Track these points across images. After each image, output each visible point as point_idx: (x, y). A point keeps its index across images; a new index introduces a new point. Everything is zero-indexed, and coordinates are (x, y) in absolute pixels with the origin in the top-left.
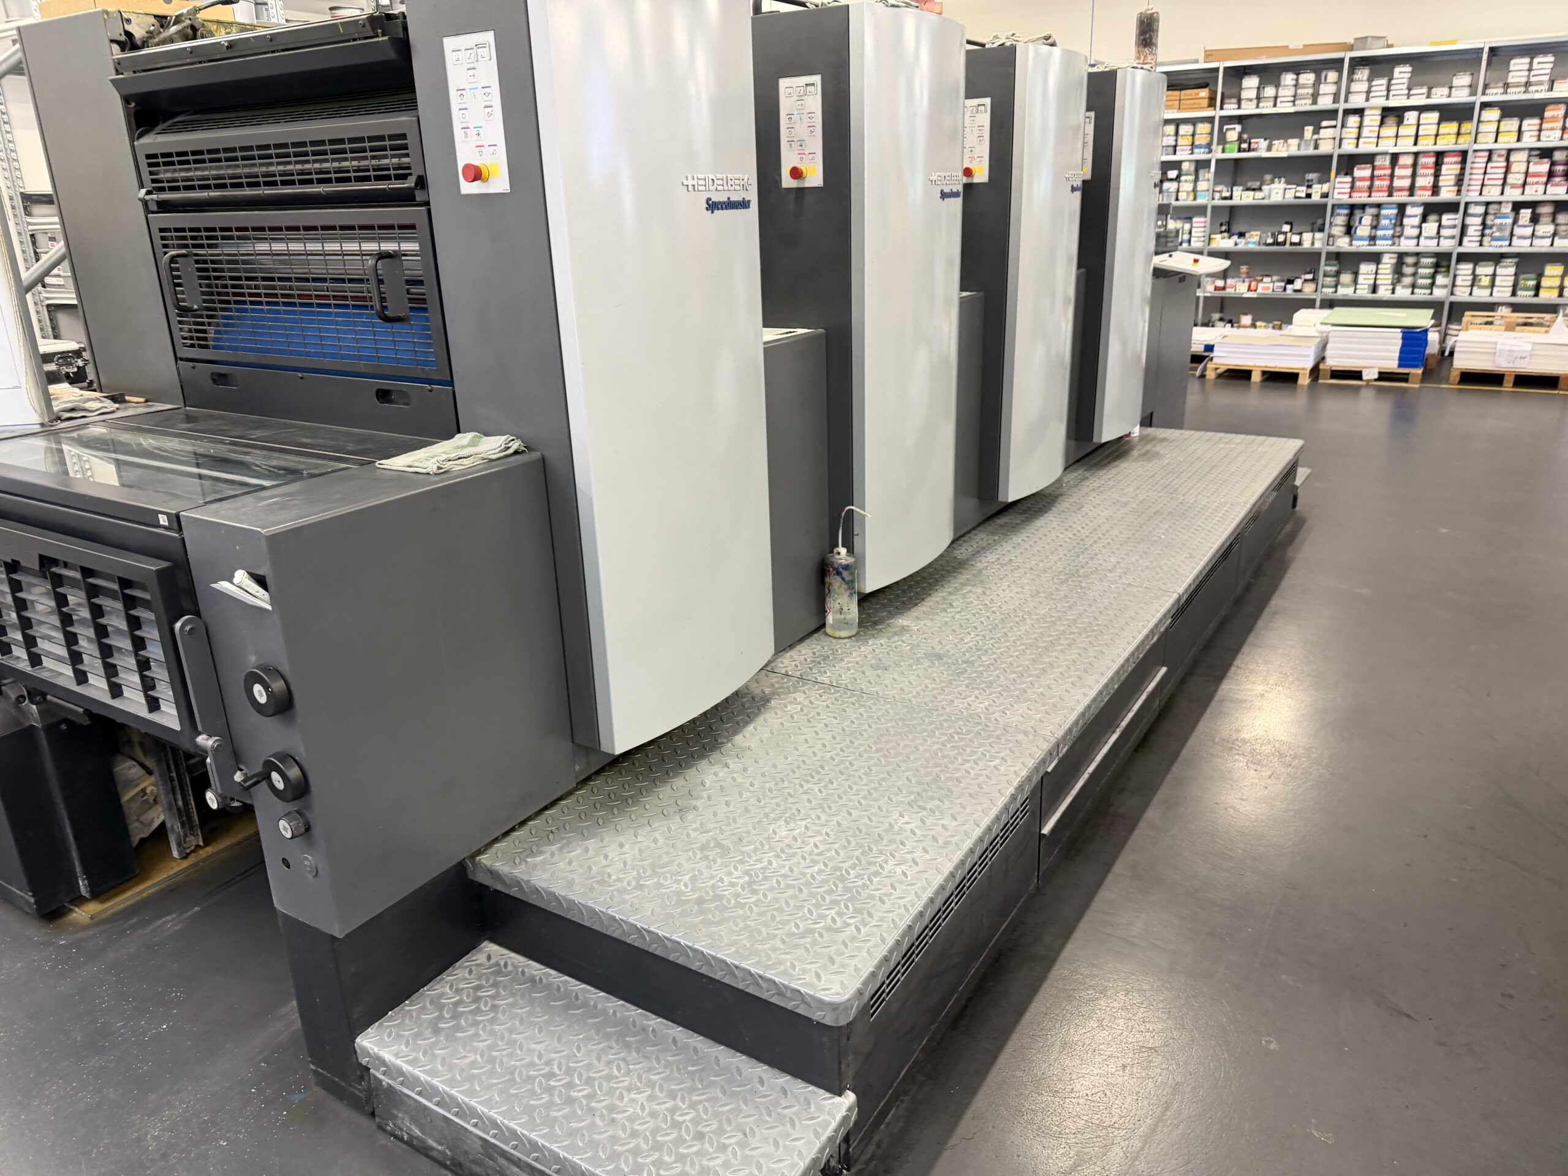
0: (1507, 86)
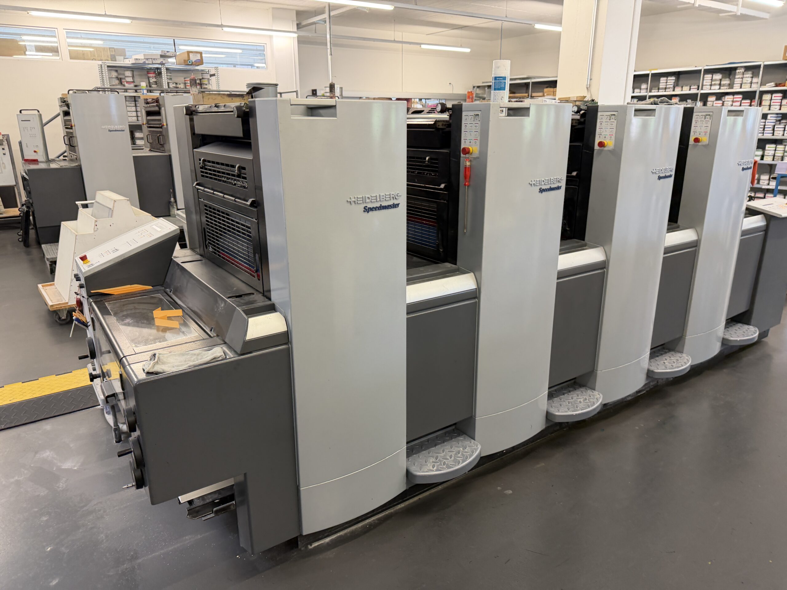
0: (659, 89)
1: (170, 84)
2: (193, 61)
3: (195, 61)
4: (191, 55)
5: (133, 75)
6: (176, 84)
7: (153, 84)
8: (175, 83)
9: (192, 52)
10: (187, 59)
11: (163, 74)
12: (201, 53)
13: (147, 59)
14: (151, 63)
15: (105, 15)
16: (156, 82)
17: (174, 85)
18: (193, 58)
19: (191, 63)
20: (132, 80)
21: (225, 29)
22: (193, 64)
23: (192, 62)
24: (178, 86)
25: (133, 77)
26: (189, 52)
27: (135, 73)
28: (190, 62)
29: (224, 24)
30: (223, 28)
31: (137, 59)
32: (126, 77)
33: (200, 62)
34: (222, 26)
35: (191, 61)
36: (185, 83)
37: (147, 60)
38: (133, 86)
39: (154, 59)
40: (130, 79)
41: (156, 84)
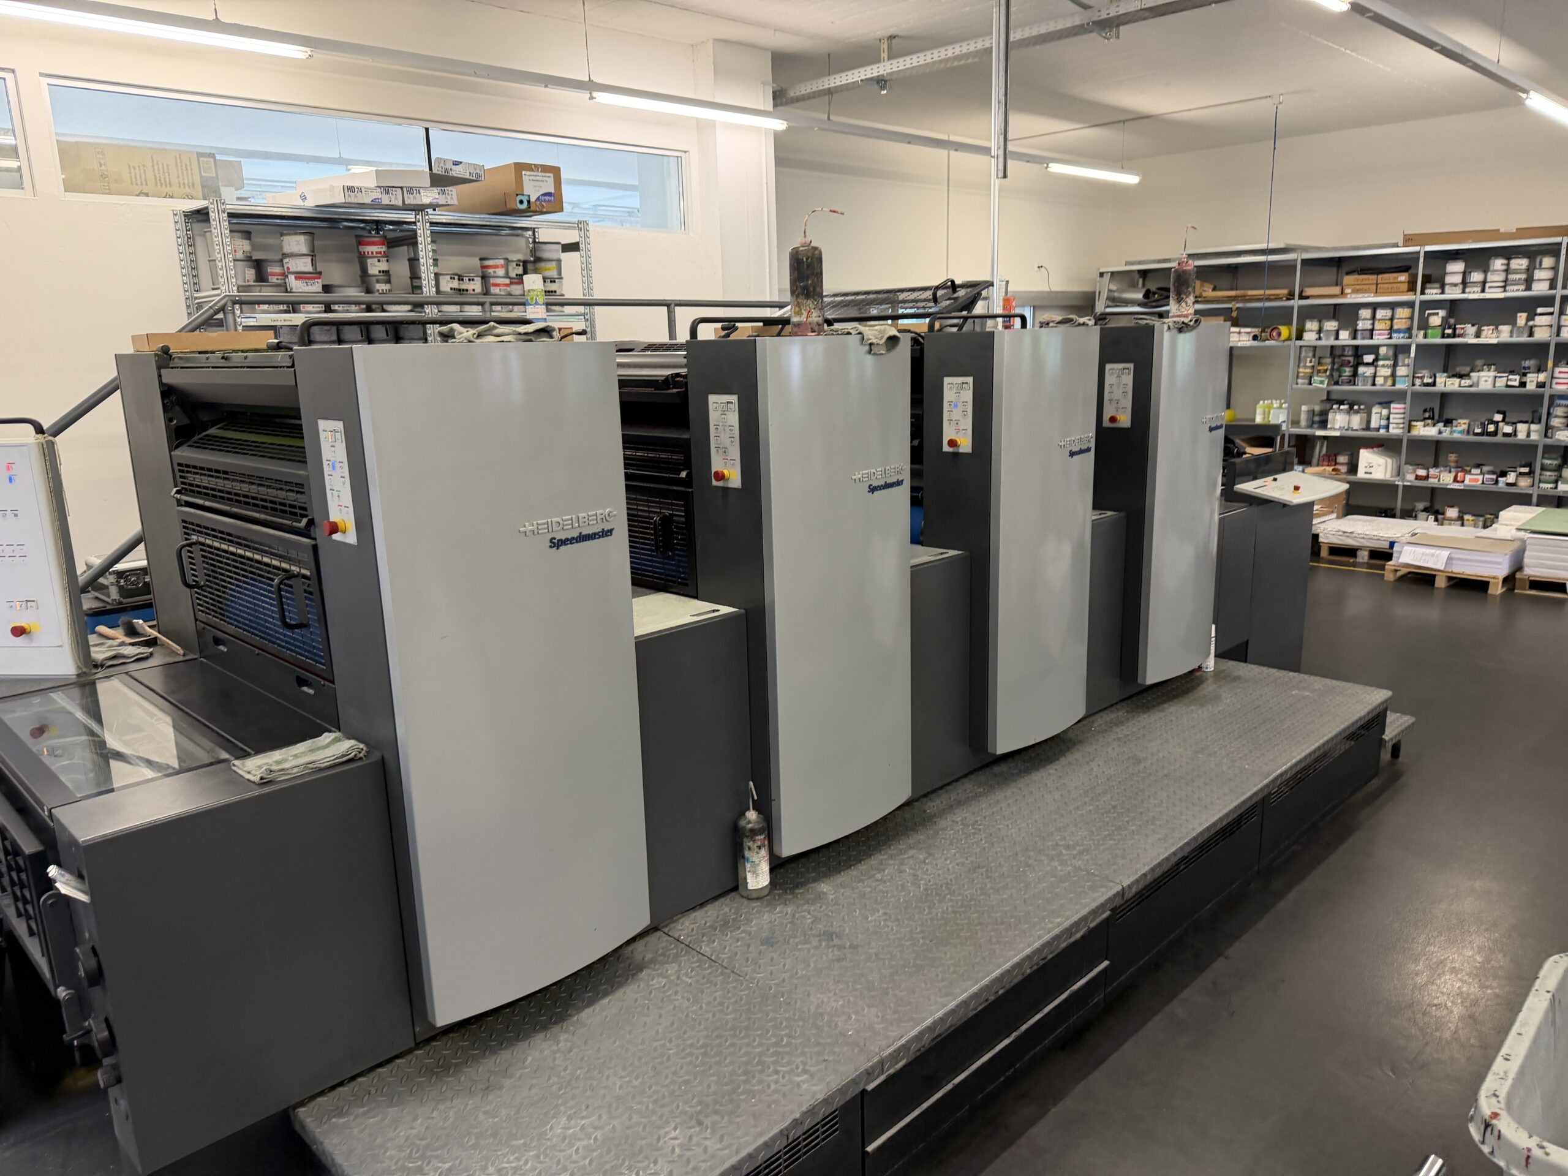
1: (441, 278)
2: (533, 199)
3: (538, 199)
4: (526, 175)
5: (313, 251)
6: (461, 279)
7: (378, 282)
8: (456, 277)
9: (528, 167)
10: (512, 187)
11: (420, 246)
12: (556, 171)
13: (386, 190)
14: (399, 203)
15: (216, 25)
16: (386, 273)
17: (455, 284)
18: (534, 188)
19: (524, 206)
20: (309, 268)
21: (602, 97)
22: (533, 208)
23: (529, 202)
24: (464, 286)
25: (313, 255)
26: (520, 167)
27: (316, 243)
28: (521, 202)
29: (598, 79)
30: (595, 94)
31: (351, 189)
32: (285, 255)
33: (552, 202)
34: (590, 86)
35: (525, 200)
36: (484, 278)
37: (388, 193)
38: (320, 289)
39: (410, 190)
40: (304, 265)
41: (388, 281)
